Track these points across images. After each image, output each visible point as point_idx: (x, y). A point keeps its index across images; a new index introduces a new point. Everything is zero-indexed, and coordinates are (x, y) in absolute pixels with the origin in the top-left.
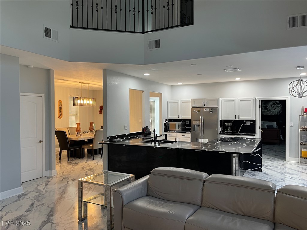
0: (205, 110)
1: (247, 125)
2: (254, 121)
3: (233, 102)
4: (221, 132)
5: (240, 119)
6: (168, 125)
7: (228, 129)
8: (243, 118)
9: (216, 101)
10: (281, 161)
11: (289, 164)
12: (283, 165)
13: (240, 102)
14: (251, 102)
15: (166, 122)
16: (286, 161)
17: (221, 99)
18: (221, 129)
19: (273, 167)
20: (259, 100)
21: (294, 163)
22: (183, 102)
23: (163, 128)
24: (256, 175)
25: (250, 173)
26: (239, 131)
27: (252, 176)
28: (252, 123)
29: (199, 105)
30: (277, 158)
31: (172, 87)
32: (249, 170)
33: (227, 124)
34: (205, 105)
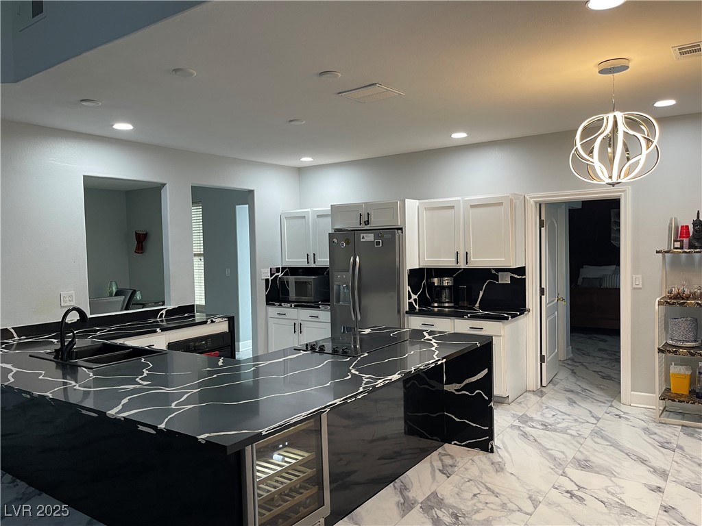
0: (363, 238)
1: (500, 282)
2: (521, 271)
3: (452, 211)
4: (417, 307)
5: (470, 266)
6: (284, 284)
7: (444, 296)
8: (479, 261)
9: (396, 208)
10: (608, 401)
11: (624, 416)
12: (598, 419)
13: (471, 211)
14: (502, 208)
15: (274, 276)
16: (620, 402)
17: (417, 202)
18: (416, 297)
19: (555, 430)
20: (536, 203)
21: (644, 414)
22: (318, 216)
23: (262, 293)
24: (456, 469)
25: (441, 460)
26: (478, 302)
27: (438, 474)
28: (516, 276)
29: (351, 223)
30: (602, 389)
31: (301, 171)
32: (453, 443)
33: (436, 281)
34: (367, 223)
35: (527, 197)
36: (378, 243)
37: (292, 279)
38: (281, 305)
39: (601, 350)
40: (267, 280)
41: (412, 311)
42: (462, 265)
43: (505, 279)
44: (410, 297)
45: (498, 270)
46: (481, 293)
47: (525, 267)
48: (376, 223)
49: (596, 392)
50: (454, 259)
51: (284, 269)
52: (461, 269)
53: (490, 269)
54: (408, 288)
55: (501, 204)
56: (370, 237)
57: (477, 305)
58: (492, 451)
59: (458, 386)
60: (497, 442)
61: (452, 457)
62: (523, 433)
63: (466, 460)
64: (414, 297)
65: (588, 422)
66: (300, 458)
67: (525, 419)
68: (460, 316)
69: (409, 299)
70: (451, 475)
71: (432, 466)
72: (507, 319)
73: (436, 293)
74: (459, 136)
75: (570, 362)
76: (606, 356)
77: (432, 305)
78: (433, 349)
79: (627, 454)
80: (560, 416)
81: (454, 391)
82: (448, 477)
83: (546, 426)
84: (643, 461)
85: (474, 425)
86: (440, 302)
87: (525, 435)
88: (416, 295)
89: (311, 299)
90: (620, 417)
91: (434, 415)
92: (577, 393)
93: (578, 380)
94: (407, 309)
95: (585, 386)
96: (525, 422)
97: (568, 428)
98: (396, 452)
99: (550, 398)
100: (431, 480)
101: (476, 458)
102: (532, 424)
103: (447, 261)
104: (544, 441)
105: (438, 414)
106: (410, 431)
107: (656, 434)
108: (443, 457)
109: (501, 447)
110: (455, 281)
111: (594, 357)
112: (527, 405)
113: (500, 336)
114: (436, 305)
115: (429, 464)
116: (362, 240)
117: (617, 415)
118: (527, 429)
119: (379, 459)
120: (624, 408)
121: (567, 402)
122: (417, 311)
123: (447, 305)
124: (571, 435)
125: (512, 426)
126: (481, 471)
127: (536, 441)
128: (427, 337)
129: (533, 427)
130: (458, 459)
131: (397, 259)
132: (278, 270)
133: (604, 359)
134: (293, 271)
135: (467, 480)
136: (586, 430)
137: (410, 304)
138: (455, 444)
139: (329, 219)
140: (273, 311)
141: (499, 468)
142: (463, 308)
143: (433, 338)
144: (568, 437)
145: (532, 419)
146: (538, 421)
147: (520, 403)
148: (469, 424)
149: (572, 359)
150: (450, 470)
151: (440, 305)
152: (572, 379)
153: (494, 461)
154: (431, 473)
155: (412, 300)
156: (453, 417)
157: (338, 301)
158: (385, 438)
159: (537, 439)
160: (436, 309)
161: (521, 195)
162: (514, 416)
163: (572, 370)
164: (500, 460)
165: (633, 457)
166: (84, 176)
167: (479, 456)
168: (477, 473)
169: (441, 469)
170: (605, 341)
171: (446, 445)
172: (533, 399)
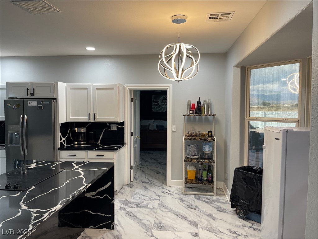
1: (111, 130)
2: (122, 124)
3: (86, 91)
4: (65, 145)
5: (97, 121)
7: (81, 138)
8: (101, 118)
9: (52, 87)
10: (161, 185)
11: (169, 193)
12: (159, 196)
13: (97, 91)
14: (114, 91)
16: (166, 185)
17: (65, 84)
19: (142, 207)
20: (129, 89)
21: (177, 190)
26: (100, 140)
28: (120, 126)
29: (22, 94)
30: (157, 179)
33: (76, 129)
34: (32, 94)
35: (125, 86)
36: (40, 107)
39: (152, 158)
41: (62, 148)
42: (92, 121)
43: (114, 128)
45: (110, 123)
46: (101, 136)
47: (124, 122)
48: (38, 94)
49: (155, 181)
50: (87, 117)
52: (90, 123)
53: (106, 123)
54: (60, 134)
55: (113, 89)
56: (35, 103)
57: (99, 142)
58: (113, 229)
59: (93, 193)
60: (116, 222)
61: (90, 238)
63: (99, 238)
64: (63, 139)
65: (156, 199)
67: (126, 203)
68: (91, 149)
69: (60, 140)
72: (117, 149)
73: (77, 136)
74: (91, 49)
75: (140, 166)
76: (154, 161)
77: (74, 143)
78: (81, 176)
79: (177, 215)
80: (143, 198)
81: (91, 197)
83: (137, 205)
84: (185, 218)
85: (103, 215)
86: (78, 141)
87: (128, 213)
88: (64, 138)
90: (168, 194)
92: (147, 183)
93: (146, 176)
94: (59, 146)
95: (150, 179)
96: (126, 205)
97: (148, 204)
99: (136, 188)
101: (104, 236)
102: (130, 205)
103: (83, 118)
104: (138, 215)
107: (185, 201)
110: (87, 130)
111: (150, 162)
112: (126, 194)
113: (113, 159)
114: (76, 143)
116: (29, 105)
117: (167, 193)
118: (129, 209)
120: (168, 188)
121: (144, 189)
122: (65, 147)
123: (82, 143)
124: (150, 209)
125: (121, 209)
127: (134, 216)
128: (76, 167)
129: (131, 207)
131: (53, 117)
133: (154, 163)
136: (156, 204)
137: (61, 143)
138: (91, 228)
139: (5, 91)
142: (91, 144)
143: (80, 167)
144: (149, 210)
145: (130, 202)
146: (133, 203)
147: (122, 193)
148: (100, 215)
149: (141, 165)
151: (79, 143)
152: (143, 175)
153: (115, 235)
155: (62, 141)
156: (90, 212)
157: (11, 143)
159: (135, 214)
160: (76, 146)
161: (122, 85)
162: (121, 202)
163: (142, 170)
164: (118, 234)
165: (180, 216)
170: (152, 154)
171: (86, 230)
172: (128, 189)
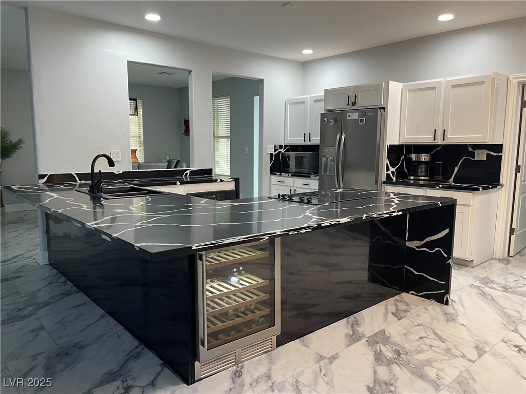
0: (349, 116)
1: (476, 159)
2: (499, 148)
3: (433, 92)
4: (394, 179)
5: (447, 142)
6: (285, 159)
7: (420, 171)
8: (455, 137)
9: (380, 90)
13: (453, 91)
14: (483, 87)
15: (277, 152)
17: (401, 85)
18: (394, 170)
19: (514, 293)
22: (315, 101)
23: (267, 165)
24: (408, 314)
25: (396, 306)
26: (453, 177)
27: (390, 316)
28: (493, 153)
29: (339, 105)
31: (305, 65)
32: (410, 292)
33: (414, 156)
34: (354, 104)
35: (511, 78)
36: (362, 121)
37: (292, 154)
38: (280, 175)
40: (272, 154)
41: (389, 181)
42: (439, 141)
43: (481, 156)
44: (388, 169)
45: (475, 146)
46: (456, 169)
47: (502, 144)
48: (362, 103)
50: (432, 136)
51: (286, 146)
53: (466, 145)
54: (387, 161)
55: (482, 83)
56: (355, 116)
57: (452, 179)
58: (447, 303)
59: (419, 243)
60: (453, 296)
61: (407, 304)
62: (481, 292)
63: (419, 308)
64: (391, 169)
66: (254, 283)
67: (486, 281)
68: (432, 186)
69: (387, 171)
70: (402, 318)
71: (386, 309)
72: (478, 190)
73: (413, 167)
74: (446, 18)
77: (409, 178)
80: (522, 281)
81: (415, 248)
82: (399, 320)
83: (506, 289)
85: (432, 279)
86: (416, 175)
87: (483, 294)
88: (394, 168)
89: (306, 171)
91: (395, 267)
94: (384, 179)
96: (486, 284)
98: (357, 294)
99: (515, 266)
100: (383, 320)
101: (430, 308)
102: (492, 285)
103: (425, 138)
104: (501, 301)
105: (398, 266)
106: (373, 279)
108: (398, 303)
109: (457, 300)
110: (432, 157)
112: (490, 270)
113: (469, 206)
114: (412, 178)
115: (384, 307)
116: (348, 118)
118: (487, 290)
119: (339, 298)
122: (394, 182)
123: (422, 178)
125: (472, 286)
126: (432, 319)
127: (493, 299)
128: (392, 196)
130: (412, 307)
131: (378, 137)
132: (281, 147)
134: (294, 148)
135: (416, 324)
137: (388, 175)
138: (412, 294)
139: (322, 104)
140: (275, 179)
141: (451, 318)
143: (397, 197)
145: (493, 282)
146: (499, 284)
147: (484, 268)
148: (427, 278)
150: (402, 314)
151: (416, 178)
153: (447, 312)
154: (384, 315)
155: (389, 172)
156: (412, 270)
157: (326, 171)
158: (350, 282)
159: (495, 298)
160: (412, 181)
161: (504, 76)
162: (475, 277)
164: (453, 312)
166: (128, 61)
167: (434, 307)
168: (428, 319)
169: (394, 312)
171: (404, 294)
172: (498, 265)
